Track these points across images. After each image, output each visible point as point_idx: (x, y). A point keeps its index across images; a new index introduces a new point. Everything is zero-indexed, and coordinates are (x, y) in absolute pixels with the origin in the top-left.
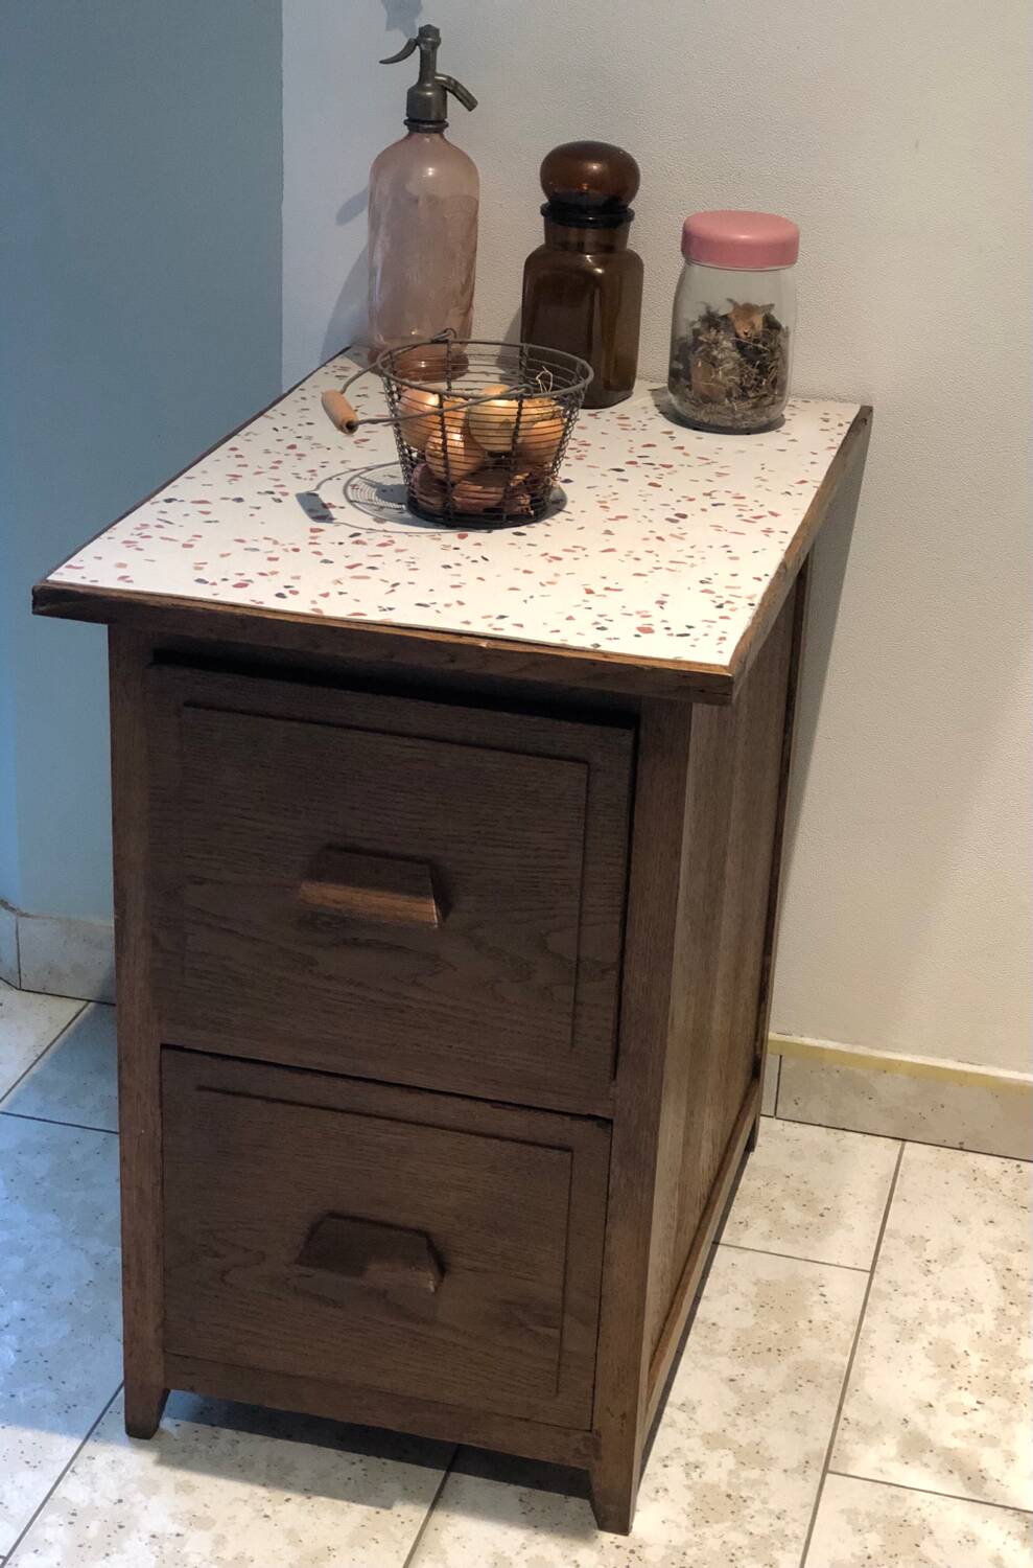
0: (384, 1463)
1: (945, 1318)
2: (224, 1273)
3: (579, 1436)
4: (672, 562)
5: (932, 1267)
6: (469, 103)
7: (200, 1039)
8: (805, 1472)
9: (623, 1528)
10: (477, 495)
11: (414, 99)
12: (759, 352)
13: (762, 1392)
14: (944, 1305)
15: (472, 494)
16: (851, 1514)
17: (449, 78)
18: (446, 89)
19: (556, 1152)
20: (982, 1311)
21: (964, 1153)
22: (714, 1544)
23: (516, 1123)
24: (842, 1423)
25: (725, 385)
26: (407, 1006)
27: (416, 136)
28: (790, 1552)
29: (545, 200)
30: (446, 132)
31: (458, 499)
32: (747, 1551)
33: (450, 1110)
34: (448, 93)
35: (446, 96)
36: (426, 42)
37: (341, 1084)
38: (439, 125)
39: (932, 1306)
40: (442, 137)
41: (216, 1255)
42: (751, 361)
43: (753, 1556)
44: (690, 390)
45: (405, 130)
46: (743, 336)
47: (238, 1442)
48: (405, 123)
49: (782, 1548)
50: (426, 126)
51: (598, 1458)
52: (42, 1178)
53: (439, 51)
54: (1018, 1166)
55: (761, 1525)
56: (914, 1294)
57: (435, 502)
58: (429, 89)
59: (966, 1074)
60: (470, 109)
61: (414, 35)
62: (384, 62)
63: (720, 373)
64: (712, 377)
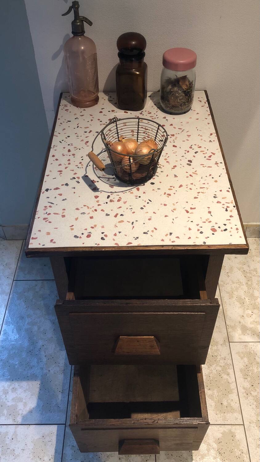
1: (237, 289)
4: (201, 188)
5: (229, 274)
6: (90, 24)
8: (225, 344)
11: (73, 23)
12: (188, 92)
14: (235, 285)
16: (238, 353)
17: (84, 17)
18: (83, 21)
20: (243, 285)
22: (214, 371)
25: (180, 103)
27: (76, 37)
28: (231, 369)
30: (85, 34)
31: (134, 178)
32: (222, 372)
34: (84, 22)
35: (83, 23)
36: (75, 6)
39: (233, 286)
40: (84, 36)
42: (187, 95)
43: (224, 373)
44: (169, 105)
45: (72, 35)
46: (185, 89)
48: (72, 33)
49: (229, 368)
50: (78, 34)
53: (79, 9)
55: (222, 363)
56: (228, 284)
58: (78, 22)
60: (91, 26)
61: (71, 5)
62: (63, 15)
63: (178, 100)
64: (176, 101)
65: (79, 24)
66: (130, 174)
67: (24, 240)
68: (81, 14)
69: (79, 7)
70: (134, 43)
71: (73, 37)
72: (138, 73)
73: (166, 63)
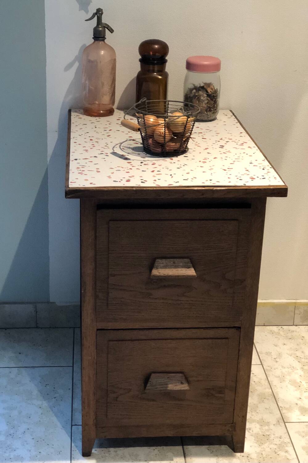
0: (163, 448)
1: (289, 374)
2: (117, 398)
3: (230, 425)
4: (236, 159)
5: (277, 360)
6: (112, 31)
7: (110, 325)
8: (279, 424)
9: (242, 450)
10: (174, 146)
11: (96, 31)
12: (214, 96)
13: (254, 404)
14: (287, 369)
15: (172, 146)
16: (298, 432)
17: (106, 24)
18: (105, 27)
19: (224, 340)
20: (297, 369)
21: (265, 326)
22: (268, 450)
23: (211, 333)
24: (281, 409)
25: (205, 107)
26: (181, 303)
27: (96, 42)
28: (289, 447)
29: (140, 57)
30: (106, 41)
31: (167, 148)
32: (278, 449)
33: (189, 333)
34: (106, 29)
35: (105, 29)
36: (99, 13)
37: (156, 331)
38: (103, 38)
39: (284, 370)
40: (104, 42)
41: (114, 392)
42: (212, 100)
43: (280, 450)
45: (93, 40)
46: (210, 92)
47: (117, 451)
48: (93, 38)
49: (287, 446)
50: (100, 39)
51: (235, 431)
54: (282, 327)
55: (277, 441)
56: (277, 368)
58: (100, 28)
60: (112, 33)
61: (95, 11)
62: (86, 20)
63: (204, 104)
64: (201, 105)
65: (101, 29)
66: (162, 145)
68: (105, 20)
69: (102, 13)
70: (156, 46)
71: (94, 42)
72: (160, 77)
73: (190, 66)
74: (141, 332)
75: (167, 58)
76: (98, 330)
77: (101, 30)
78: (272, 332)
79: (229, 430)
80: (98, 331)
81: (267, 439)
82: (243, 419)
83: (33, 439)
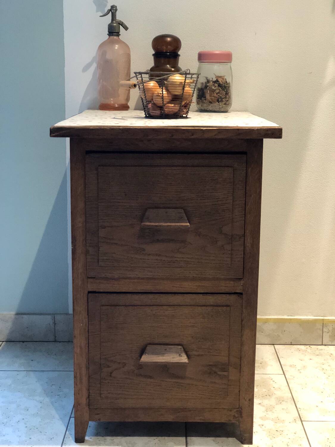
0: (164, 438)
2: (111, 373)
3: (235, 410)
5: (300, 371)
6: (126, 28)
7: (104, 287)
8: (296, 422)
9: (251, 443)
10: (173, 108)
11: (110, 26)
12: (225, 87)
13: (271, 405)
15: (170, 108)
17: (120, 21)
18: (119, 24)
19: (225, 307)
20: (322, 379)
23: (211, 299)
24: (299, 410)
25: (216, 97)
26: (176, 260)
27: (111, 37)
28: (304, 441)
29: (154, 53)
30: (120, 37)
31: (166, 110)
32: (291, 443)
33: (188, 299)
34: (120, 26)
36: (113, 10)
37: (151, 296)
38: (118, 34)
41: (109, 367)
42: (223, 90)
43: (294, 444)
44: (206, 100)
45: (108, 37)
46: (221, 82)
47: (113, 439)
48: (108, 34)
49: (301, 441)
50: (115, 34)
51: (242, 417)
52: (11, 384)
53: (117, 12)
54: (310, 346)
55: (291, 436)
56: (300, 378)
57: (158, 112)
58: (114, 23)
59: (291, 319)
60: (126, 30)
61: (110, 8)
62: (100, 16)
63: (215, 94)
64: (213, 95)
66: (161, 108)
67: (3, 342)
68: (119, 17)
69: (116, 10)
70: (169, 39)
73: (202, 57)
74: (136, 297)
75: (179, 53)
76: (89, 292)
77: (115, 26)
78: (299, 350)
79: (234, 416)
80: (90, 294)
81: (281, 434)
82: (249, 403)
83: (26, 427)
